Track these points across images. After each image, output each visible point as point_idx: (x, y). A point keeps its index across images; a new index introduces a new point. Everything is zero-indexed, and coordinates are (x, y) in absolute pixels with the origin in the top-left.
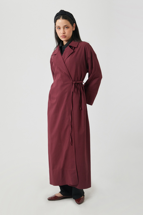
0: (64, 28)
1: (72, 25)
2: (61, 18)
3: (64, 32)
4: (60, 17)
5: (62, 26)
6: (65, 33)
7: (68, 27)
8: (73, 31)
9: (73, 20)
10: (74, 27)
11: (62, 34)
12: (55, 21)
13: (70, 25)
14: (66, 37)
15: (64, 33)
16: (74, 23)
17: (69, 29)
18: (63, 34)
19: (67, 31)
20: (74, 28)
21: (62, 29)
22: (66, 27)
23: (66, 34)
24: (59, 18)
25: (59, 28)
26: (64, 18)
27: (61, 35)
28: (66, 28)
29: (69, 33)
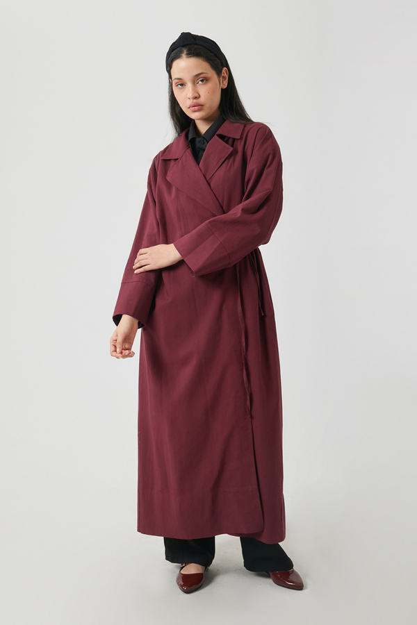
0: (194, 82)
1: (219, 73)
2: (184, 55)
3: (197, 95)
4: (181, 52)
5: (188, 78)
6: (200, 96)
7: (205, 80)
8: (222, 89)
9: (219, 59)
10: (224, 78)
11: (192, 100)
12: (169, 67)
13: (211, 73)
14: (205, 108)
15: (196, 98)
16: (223, 67)
17: (209, 85)
18: (195, 101)
19: (203, 90)
20: (225, 82)
21: (189, 85)
22: (201, 79)
23: (202, 100)
24: (178, 56)
25: (182, 85)
26: (193, 53)
27: (189, 102)
28: (202, 81)
29: (210, 94)
